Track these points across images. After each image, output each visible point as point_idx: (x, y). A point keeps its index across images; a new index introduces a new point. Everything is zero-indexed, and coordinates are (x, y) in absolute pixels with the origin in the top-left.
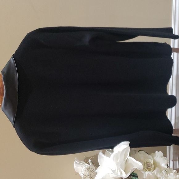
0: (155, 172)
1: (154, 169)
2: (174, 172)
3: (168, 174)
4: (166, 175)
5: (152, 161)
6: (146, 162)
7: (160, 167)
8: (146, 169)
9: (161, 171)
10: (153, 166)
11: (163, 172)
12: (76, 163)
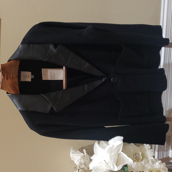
0: (143, 162)
1: (142, 160)
2: (159, 162)
3: (154, 164)
4: (152, 164)
5: (141, 153)
6: (135, 154)
7: (147, 158)
8: (135, 159)
9: (148, 162)
10: (141, 157)
11: (150, 162)
12: (72, 152)
